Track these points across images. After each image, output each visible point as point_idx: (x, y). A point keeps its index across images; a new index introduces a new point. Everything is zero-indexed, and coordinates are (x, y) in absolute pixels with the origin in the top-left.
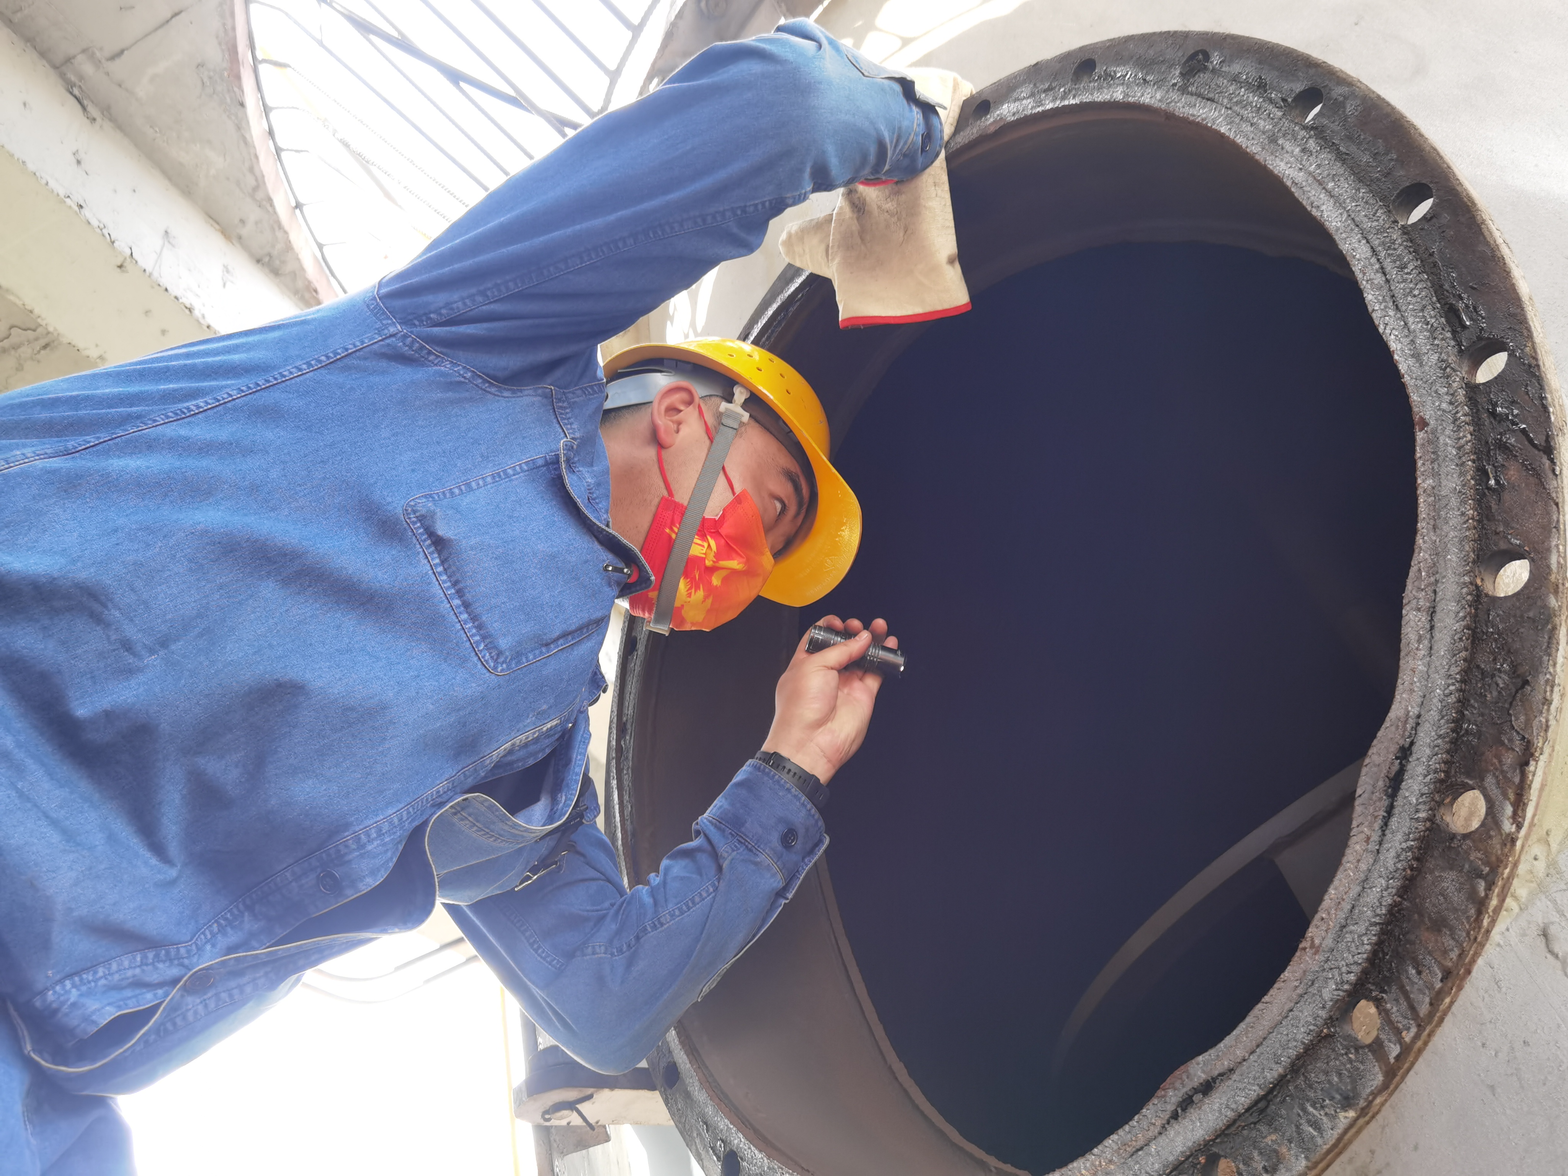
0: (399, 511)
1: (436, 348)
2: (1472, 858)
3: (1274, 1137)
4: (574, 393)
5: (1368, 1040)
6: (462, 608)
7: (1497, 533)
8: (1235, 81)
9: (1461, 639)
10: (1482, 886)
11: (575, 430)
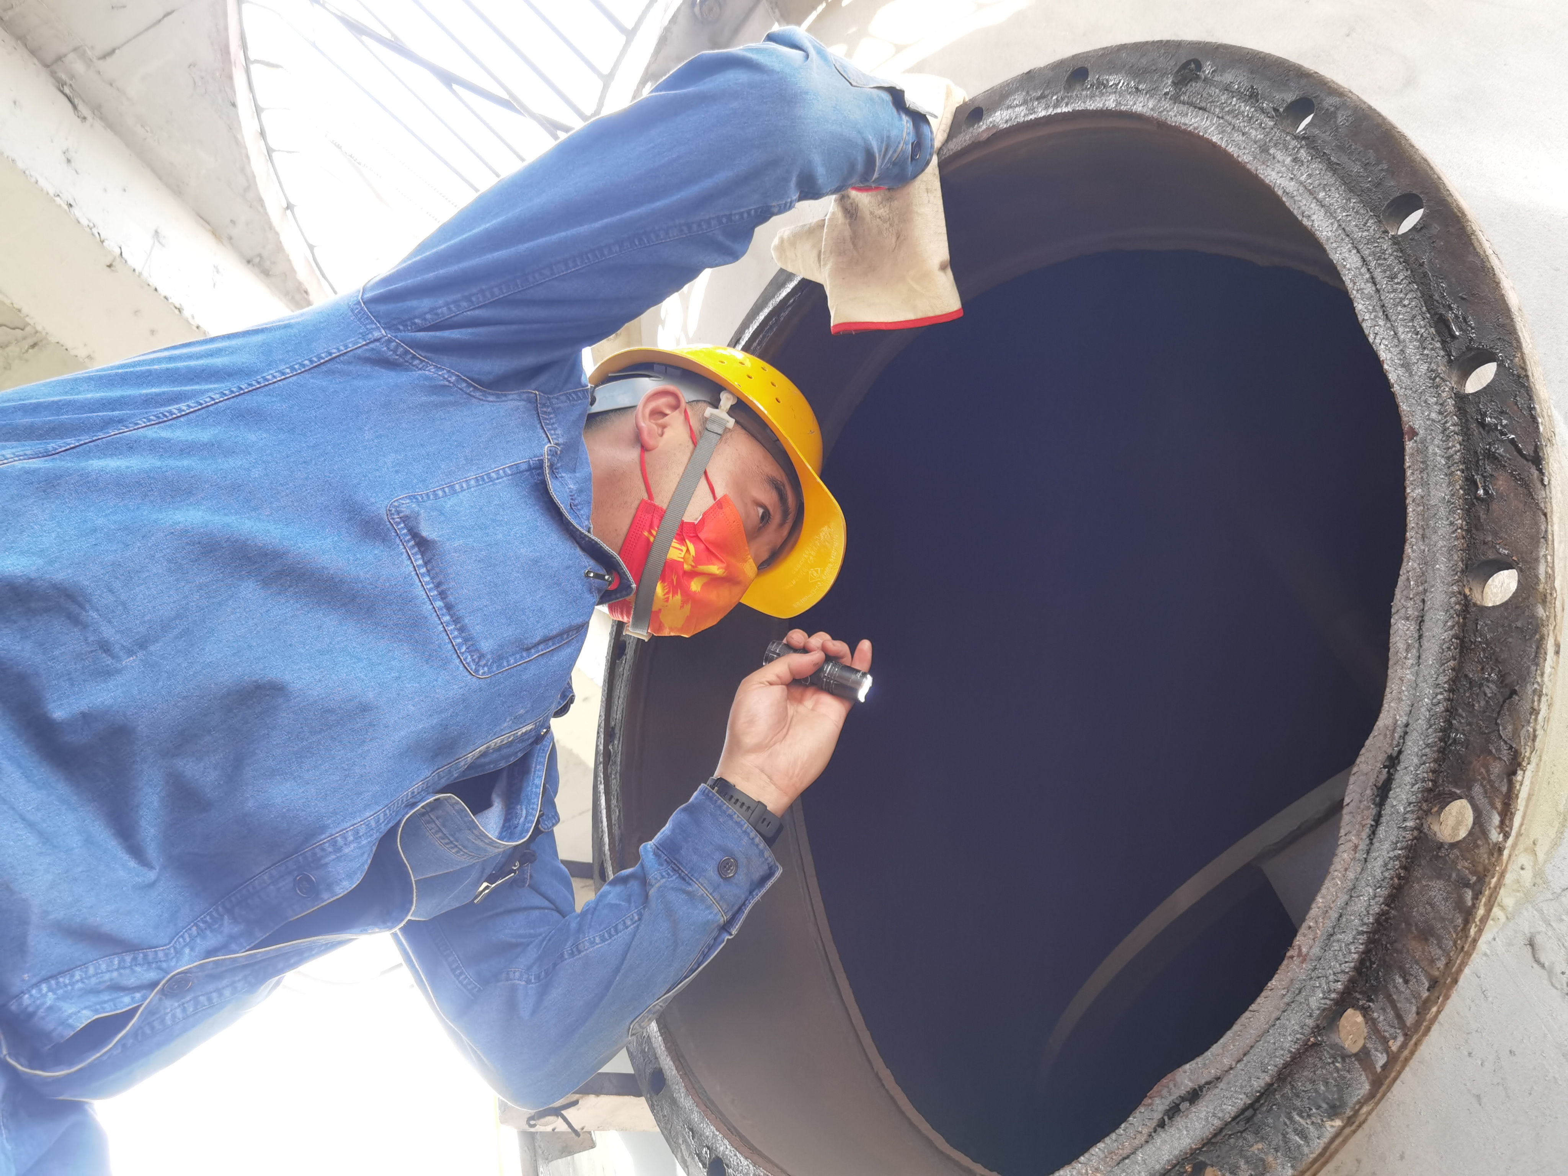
0: (383, 511)
1: (420, 353)
2: (1459, 867)
3: (1260, 1146)
4: (557, 399)
5: (1355, 1049)
6: (445, 610)
7: (1485, 543)
8: (1227, 90)
9: (1449, 648)
10: (1469, 895)
11: (559, 436)
